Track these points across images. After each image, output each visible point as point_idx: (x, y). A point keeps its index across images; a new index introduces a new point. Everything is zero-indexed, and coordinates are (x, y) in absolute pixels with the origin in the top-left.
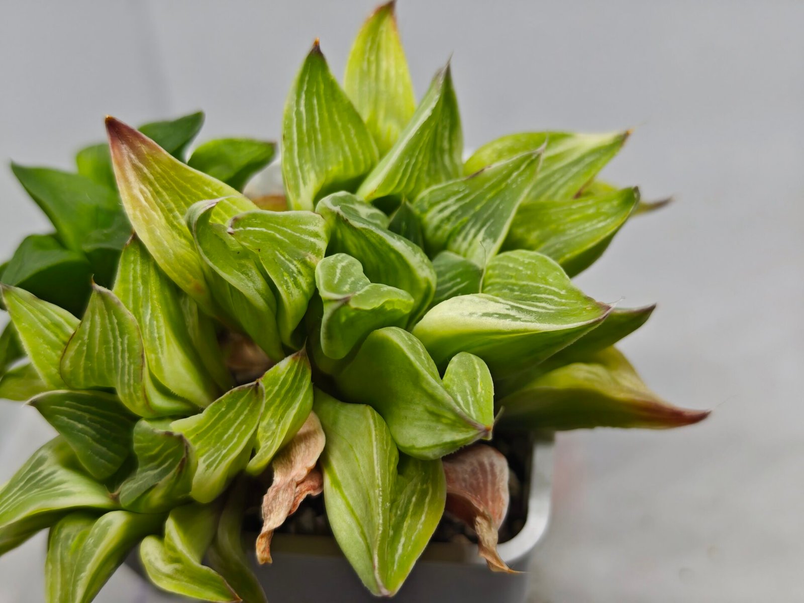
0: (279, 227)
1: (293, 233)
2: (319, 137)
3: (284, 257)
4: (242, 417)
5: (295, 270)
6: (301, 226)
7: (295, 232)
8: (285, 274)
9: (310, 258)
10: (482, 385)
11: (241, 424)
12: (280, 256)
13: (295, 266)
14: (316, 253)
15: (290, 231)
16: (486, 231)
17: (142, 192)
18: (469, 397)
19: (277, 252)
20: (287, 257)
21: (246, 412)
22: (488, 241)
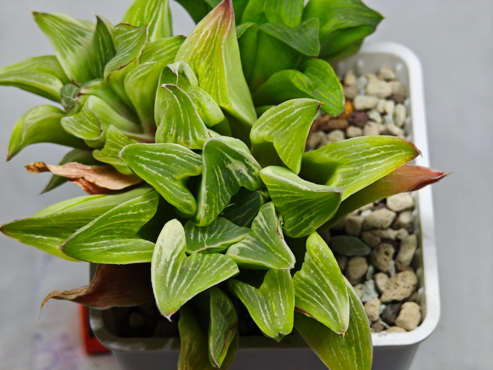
0: (187, 114)
1: (189, 124)
2: (288, 128)
3: (174, 123)
4: (90, 130)
5: (171, 132)
6: (194, 127)
7: (190, 124)
8: (166, 127)
9: (180, 139)
10: (120, 255)
11: (87, 131)
12: (173, 120)
13: (173, 131)
14: (185, 141)
15: (189, 121)
16: (245, 248)
17: (207, 32)
18: (107, 247)
19: (173, 118)
20: (175, 125)
21: (92, 131)
22: (238, 250)
